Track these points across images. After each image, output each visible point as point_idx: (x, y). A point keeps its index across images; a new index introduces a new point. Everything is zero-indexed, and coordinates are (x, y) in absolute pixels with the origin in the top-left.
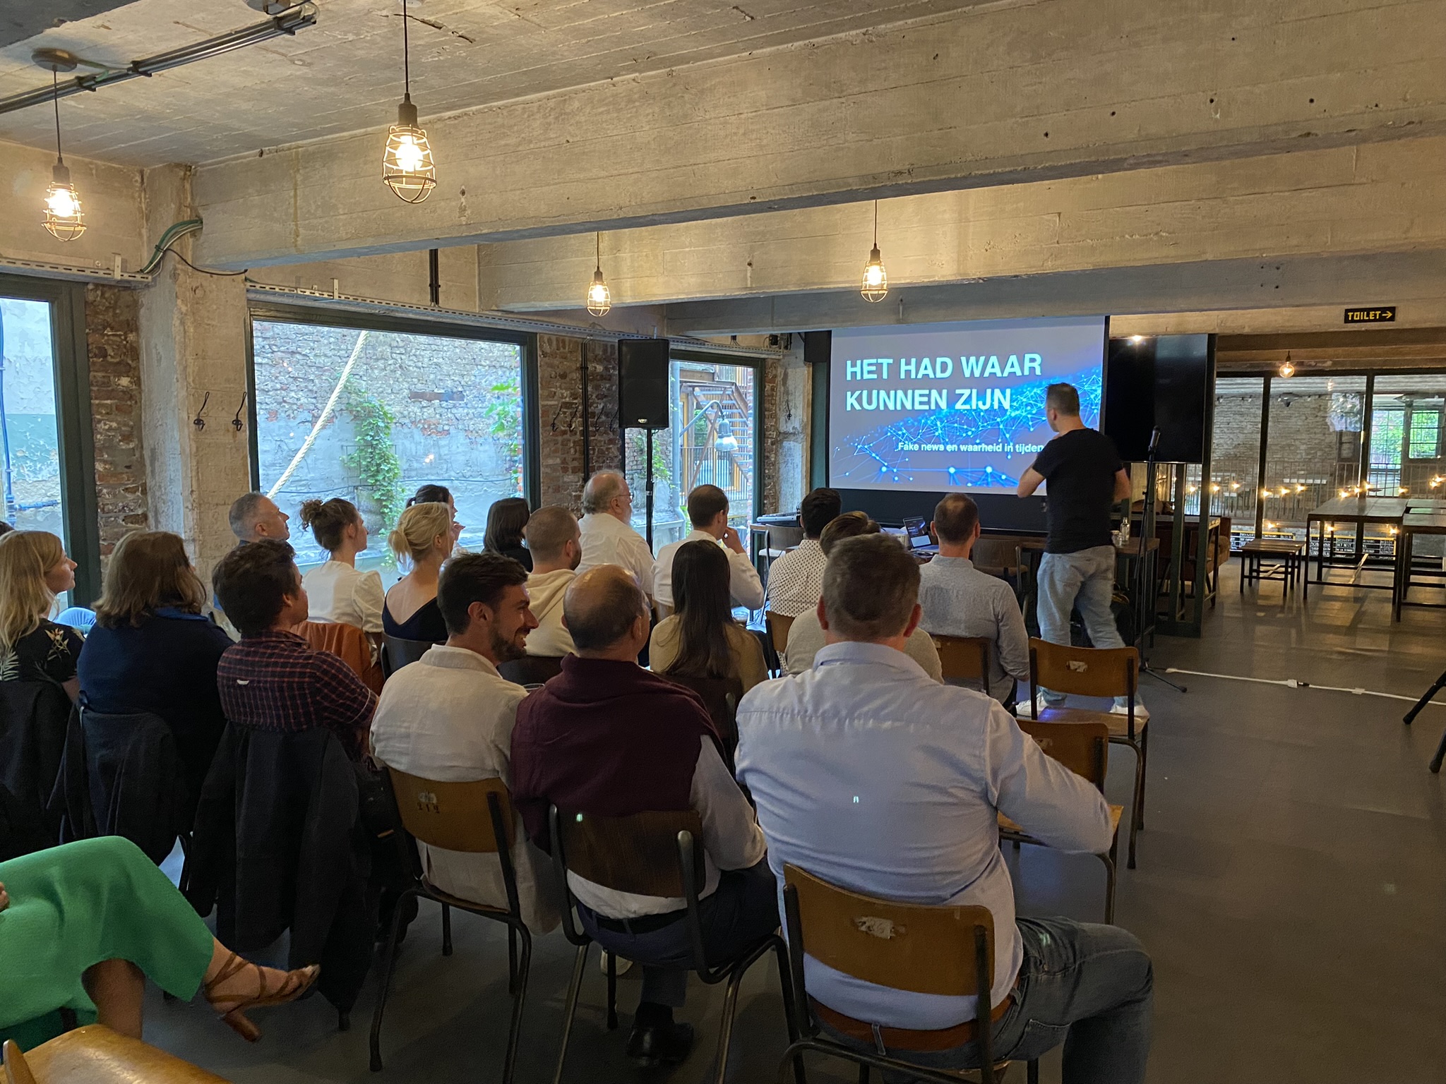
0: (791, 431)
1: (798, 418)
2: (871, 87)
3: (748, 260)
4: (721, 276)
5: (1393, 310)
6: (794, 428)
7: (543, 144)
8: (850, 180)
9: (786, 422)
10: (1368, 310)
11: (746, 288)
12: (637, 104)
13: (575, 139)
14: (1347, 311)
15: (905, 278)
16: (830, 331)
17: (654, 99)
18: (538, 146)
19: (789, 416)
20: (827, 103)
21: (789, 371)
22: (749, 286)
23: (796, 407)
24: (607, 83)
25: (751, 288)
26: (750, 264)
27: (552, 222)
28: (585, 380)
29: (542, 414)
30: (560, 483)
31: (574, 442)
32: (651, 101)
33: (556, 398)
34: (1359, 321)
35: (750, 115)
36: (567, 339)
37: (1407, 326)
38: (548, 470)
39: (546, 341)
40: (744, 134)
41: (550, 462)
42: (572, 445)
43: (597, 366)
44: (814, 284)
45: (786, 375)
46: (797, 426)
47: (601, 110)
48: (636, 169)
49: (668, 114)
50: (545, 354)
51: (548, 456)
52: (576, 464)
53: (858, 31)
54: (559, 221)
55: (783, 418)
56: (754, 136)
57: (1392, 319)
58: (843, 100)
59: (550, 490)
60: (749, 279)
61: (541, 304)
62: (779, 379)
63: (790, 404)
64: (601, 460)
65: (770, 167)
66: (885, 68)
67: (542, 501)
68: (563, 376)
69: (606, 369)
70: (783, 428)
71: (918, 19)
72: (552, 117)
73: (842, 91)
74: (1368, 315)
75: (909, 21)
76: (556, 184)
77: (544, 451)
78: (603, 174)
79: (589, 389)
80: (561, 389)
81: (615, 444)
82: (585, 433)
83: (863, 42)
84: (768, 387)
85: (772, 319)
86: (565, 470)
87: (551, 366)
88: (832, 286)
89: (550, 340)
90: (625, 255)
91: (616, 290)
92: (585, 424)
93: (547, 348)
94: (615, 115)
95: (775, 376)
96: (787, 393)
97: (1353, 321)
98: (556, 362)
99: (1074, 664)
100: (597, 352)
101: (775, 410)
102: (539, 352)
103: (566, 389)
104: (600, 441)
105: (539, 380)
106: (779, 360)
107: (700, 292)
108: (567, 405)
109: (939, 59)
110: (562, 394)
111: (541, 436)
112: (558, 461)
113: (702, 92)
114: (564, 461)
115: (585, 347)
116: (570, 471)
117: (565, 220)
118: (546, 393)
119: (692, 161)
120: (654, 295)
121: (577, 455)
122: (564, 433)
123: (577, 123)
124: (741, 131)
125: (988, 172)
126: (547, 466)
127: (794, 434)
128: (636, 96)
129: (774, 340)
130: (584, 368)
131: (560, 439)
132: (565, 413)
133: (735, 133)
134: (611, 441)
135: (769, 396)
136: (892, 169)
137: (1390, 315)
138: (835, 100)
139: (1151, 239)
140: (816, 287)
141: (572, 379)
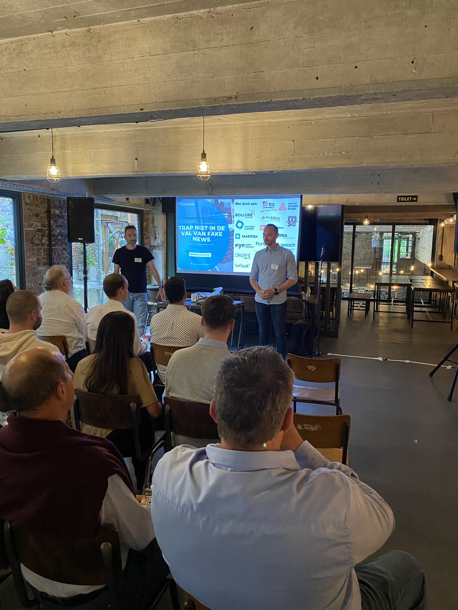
0: (157, 245)
1: (159, 239)
2: (213, 44)
3: (135, 157)
4: (121, 164)
5: (416, 197)
6: (158, 244)
7: (9, 71)
8: (201, 101)
9: (154, 240)
10: (407, 197)
11: (134, 171)
12: (68, 48)
13: (30, 69)
14: (398, 197)
15: (217, 170)
16: (175, 197)
17: (79, 46)
18: (6, 72)
19: (156, 238)
20: (186, 53)
21: (155, 216)
22: (136, 170)
23: (159, 234)
24: (49, 35)
25: (137, 172)
26: (136, 159)
27: (16, 119)
28: (49, 217)
29: (25, 235)
30: (36, 271)
31: (44, 250)
32: (77, 47)
33: (33, 227)
34: (403, 201)
35: (139, 59)
36: (39, 196)
37: (422, 204)
38: (29, 264)
39: (27, 197)
40: (136, 70)
41: (31, 260)
42: (42, 251)
43: (56, 211)
44: (171, 171)
45: (153, 218)
46: (160, 243)
47: (46, 51)
48: (69, 89)
49: (88, 56)
50: (26, 204)
51: (29, 257)
52: (45, 261)
53: (204, 10)
54: (20, 119)
55: (152, 238)
56: (142, 72)
57: (416, 201)
58: (196, 52)
59: (31, 275)
60: (136, 166)
61: (22, 176)
62: (150, 220)
63: (156, 232)
64: (59, 259)
65: (152, 91)
66: (221, 34)
67: (26, 280)
68: (37, 215)
69: (61, 212)
70: (153, 244)
71: (241, 5)
72: (14, 54)
73: (195, 47)
74: (407, 199)
75: (236, 6)
76: (18, 96)
77: (27, 254)
78: (48, 91)
79: (52, 222)
80: (36, 222)
81: (66, 250)
82: (50, 245)
83: (208, 16)
84: (145, 224)
85: (147, 190)
86: (39, 264)
87: (30, 210)
88: (180, 172)
89: (29, 196)
90: (69, 151)
91: (64, 170)
92: (50, 240)
93: (27, 200)
94: (55, 55)
95: (148, 219)
96: (154, 227)
97: (401, 201)
98: (33, 208)
99: (309, 367)
100: (56, 204)
101: (149, 235)
102: (23, 203)
103: (39, 222)
104: (58, 249)
105: (24, 217)
106: (150, 211)
107: (110, 172)
108: (39, 230)
109: (254, 30)
110: (37, 225)
111: (25, 246)
112: (35, 259)
113: (109, 43)
114: (38, 259)
115: (49, 200)
116: (42, 264)
117: (25, 118)
118: (27, 224)
119: (103, 86)
120: (85, 173)
121: (45, 256)
122: (38, 245)
123: (30, 58)
124: (134, 68)
125: (282, 99)
126: (29, 262)
127: (158, 246)
128: (68, 44)
129: (147, 201)
130: (48, 211)
131: (36, 248)
132: (38, 234)
133: (130, 70)
134: (64, 249)
135: (145, 228)
136: (226, 95)
137: (415, 199)
138: (191, 52)
139: (337, 155)
140: (171, 172)
141: (42, 217)
